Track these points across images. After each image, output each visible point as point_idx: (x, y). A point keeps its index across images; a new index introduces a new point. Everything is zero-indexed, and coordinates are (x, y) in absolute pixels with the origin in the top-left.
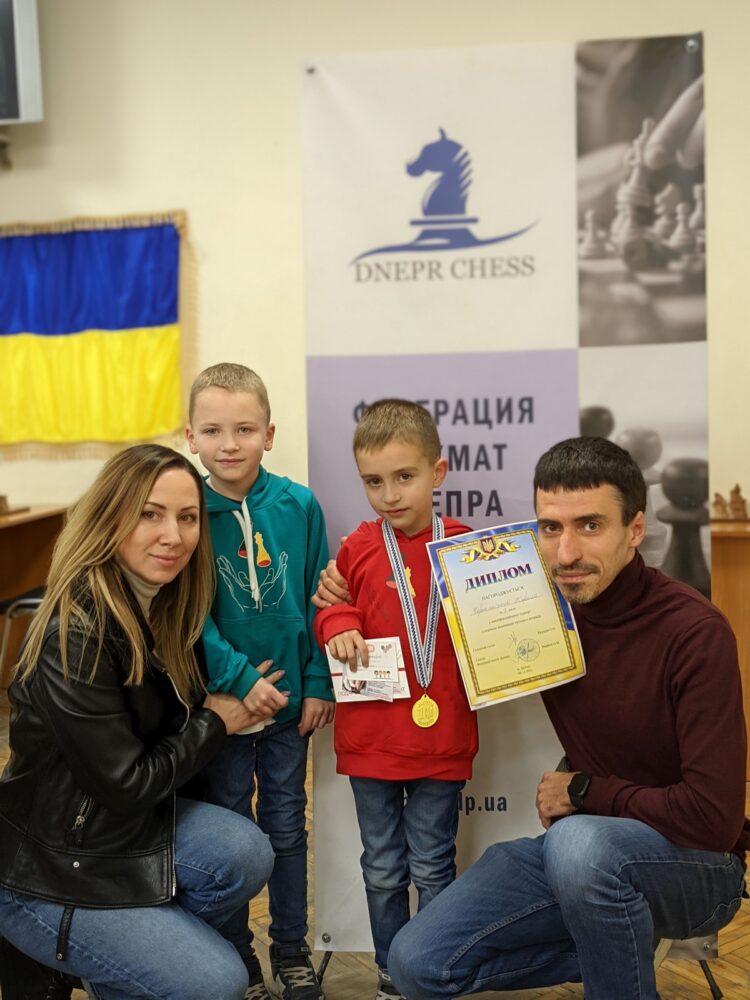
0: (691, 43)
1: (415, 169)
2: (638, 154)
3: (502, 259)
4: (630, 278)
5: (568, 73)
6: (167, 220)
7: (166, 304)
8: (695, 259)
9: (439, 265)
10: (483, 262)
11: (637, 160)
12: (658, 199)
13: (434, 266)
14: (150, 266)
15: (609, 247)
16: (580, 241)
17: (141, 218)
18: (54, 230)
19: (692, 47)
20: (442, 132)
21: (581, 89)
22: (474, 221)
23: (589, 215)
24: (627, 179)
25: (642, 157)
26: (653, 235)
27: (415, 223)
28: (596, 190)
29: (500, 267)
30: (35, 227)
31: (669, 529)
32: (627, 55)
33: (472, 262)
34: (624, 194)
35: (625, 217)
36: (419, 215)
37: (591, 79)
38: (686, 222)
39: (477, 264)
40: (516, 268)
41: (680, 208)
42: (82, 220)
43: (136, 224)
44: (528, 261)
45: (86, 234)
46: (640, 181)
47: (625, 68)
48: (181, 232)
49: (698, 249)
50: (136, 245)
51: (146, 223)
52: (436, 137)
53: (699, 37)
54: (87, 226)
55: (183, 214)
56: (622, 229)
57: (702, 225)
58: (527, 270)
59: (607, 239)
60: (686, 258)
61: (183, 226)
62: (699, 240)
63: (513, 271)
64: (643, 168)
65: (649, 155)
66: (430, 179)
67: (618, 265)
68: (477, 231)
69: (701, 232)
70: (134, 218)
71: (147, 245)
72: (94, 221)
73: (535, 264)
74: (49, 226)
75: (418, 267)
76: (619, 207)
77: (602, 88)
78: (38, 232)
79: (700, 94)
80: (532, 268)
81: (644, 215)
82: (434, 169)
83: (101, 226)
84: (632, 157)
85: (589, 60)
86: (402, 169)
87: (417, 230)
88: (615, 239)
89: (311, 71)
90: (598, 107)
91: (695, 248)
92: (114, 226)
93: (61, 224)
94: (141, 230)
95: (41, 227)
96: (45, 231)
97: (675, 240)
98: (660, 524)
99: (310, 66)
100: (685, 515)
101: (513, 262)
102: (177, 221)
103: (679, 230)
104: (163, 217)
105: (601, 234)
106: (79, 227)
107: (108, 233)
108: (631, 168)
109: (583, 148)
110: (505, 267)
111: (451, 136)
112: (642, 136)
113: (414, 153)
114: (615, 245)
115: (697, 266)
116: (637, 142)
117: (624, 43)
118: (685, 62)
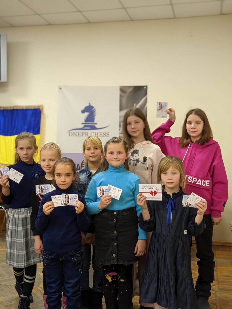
0: (145, 88)
1: (83, 112)
3: (102, 133)
5: (118, 92)
6: (38, 108)
7: (36, 129)
9: (88, 133)
10: (98, 133)
13: (87, 134)
14: (33, 119)
16: (120, 130)
17: (31, 107)
18: (9, 109)
19: (145, 89)
20: (90, 104)
21: (121, 96)
22: (96, 124)
27: (83, 124)
29: (101, 134)
30: (4, 108)
32: (131, 89)
33: (95, 133)
36: (84, 122)
37: (123, 94)
39: (97, 134)
40: (105, 135)
42: (16, 106)
43: (30, 108)
44: (108, 134)
45: (17, 110)
47: (131, 92)
48: (42, 111)
50: (30, 113)
51: (33, 108)
52: (88, 105)
53: (146, 86)
54: (17, 108)
55: (42, 106)
58: (108, 136)
61: (42, 109)
63: (104, 136)
66: (86, 114)
68: (97, 126)
70: (29, 106)
71: (33, 113)
72: (19, 107)
73: (109, 134)
74: (7, 107)
75: (83, 133)
77: (126, 96)
78: (4, 109)
79: (146, 99)
80: (109, 135)
82: (87, 112)
83: (21, 108)
85: (123, 90)
86: (80, 112)
87: (83, 125)
89: (60, 88)
90: (124, 100)
92: (24, 108)
93: (10, 107)
94: (31, 110)
95: (5, 107)
96: (6, 109)
99: (60, 87)
101: (105, 133)
102: (41, 108)
104: (37, 107)
106: (15, 108)
107: (23, 110)
109: (121, 109)
110: (103, 134)
111: (92, 105)
113: (83, 108)
117: (130, 87)
118: (144, 92)
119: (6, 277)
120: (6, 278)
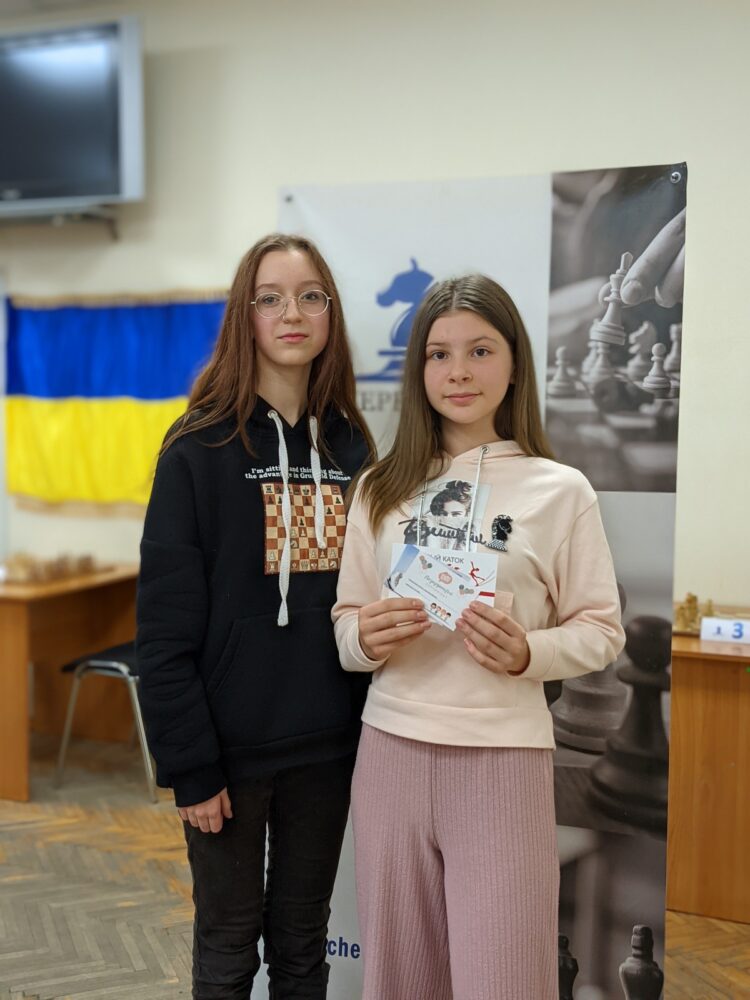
0: (675, 173)
1: (385, 300)
2: (613, 289)
4: (600, 420)
5: (544, 203)
8: (668, 404)
11: (613, 296)
12: (632, 338)
15: (579, 386)
16: (550, 379)
19: (676, 178)
20: (414, 262)
21: (557, 219)
23: (559, 352)
24: (601, 317)
25: (618, 293)
26: (626, 375)
27: (383, 353)
28: (567, 326)
31: (629, 690)
32: (606, 185)
34: (597, 331)
35: (598, 355)
36: (387, 346)
37: (568, 211)
38: (661, 363)
41: (655, 348)
46: (614, 318)
47: (604, 198)
49: (671, 394)
52: (407, 267)
53: (683, 168)
56: (593, 368)
57: (676, 368)
59: (577, 378)
60: (659, 401)
62: (673, 383)
64: (619, 304)
65: (625, 291)
66: (400, 309)
67: (588, 406)
69: (675, 375)
75: (384, 397)
76: (591, 344)
77: (580, 218)
79: (682, 228)
81: (617, 354)
82: (405, 300)
84: (608, 293)
85: (566, 190)
86: (373, 299)
87: (385, 361)
88: (585, 378)
89: (289, 199)
90: (573, 238)
91: (668, 392)
97: (648, 383)
98: (620, 683)
99: (288, 194)
100: (645, 678)
103: (654, 370)
105: (571, 372)
108: (607, 303)
109: (557, 282)
111: (423, 266)
112: (618, 271)
113: (384, 282)
114: (585, 384)
115: (670, 412)
116: (613, 277)
117: (603, 173)
118: (667, 193)
119: (93, 964)
120: (93, 970)
